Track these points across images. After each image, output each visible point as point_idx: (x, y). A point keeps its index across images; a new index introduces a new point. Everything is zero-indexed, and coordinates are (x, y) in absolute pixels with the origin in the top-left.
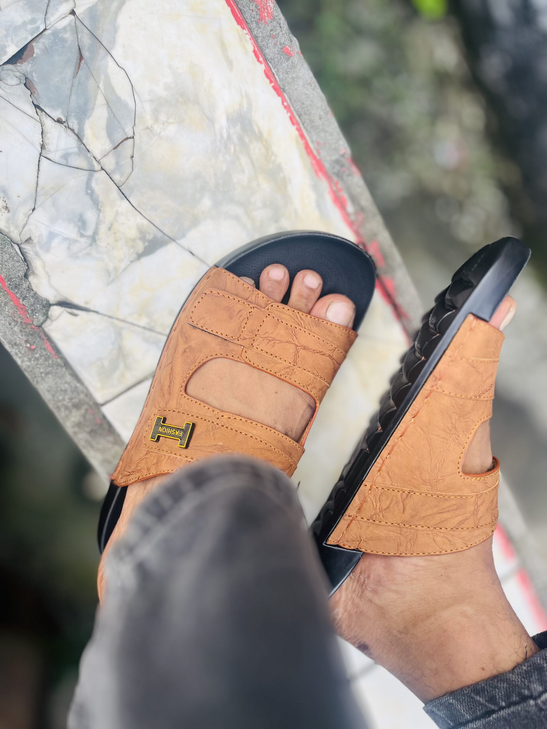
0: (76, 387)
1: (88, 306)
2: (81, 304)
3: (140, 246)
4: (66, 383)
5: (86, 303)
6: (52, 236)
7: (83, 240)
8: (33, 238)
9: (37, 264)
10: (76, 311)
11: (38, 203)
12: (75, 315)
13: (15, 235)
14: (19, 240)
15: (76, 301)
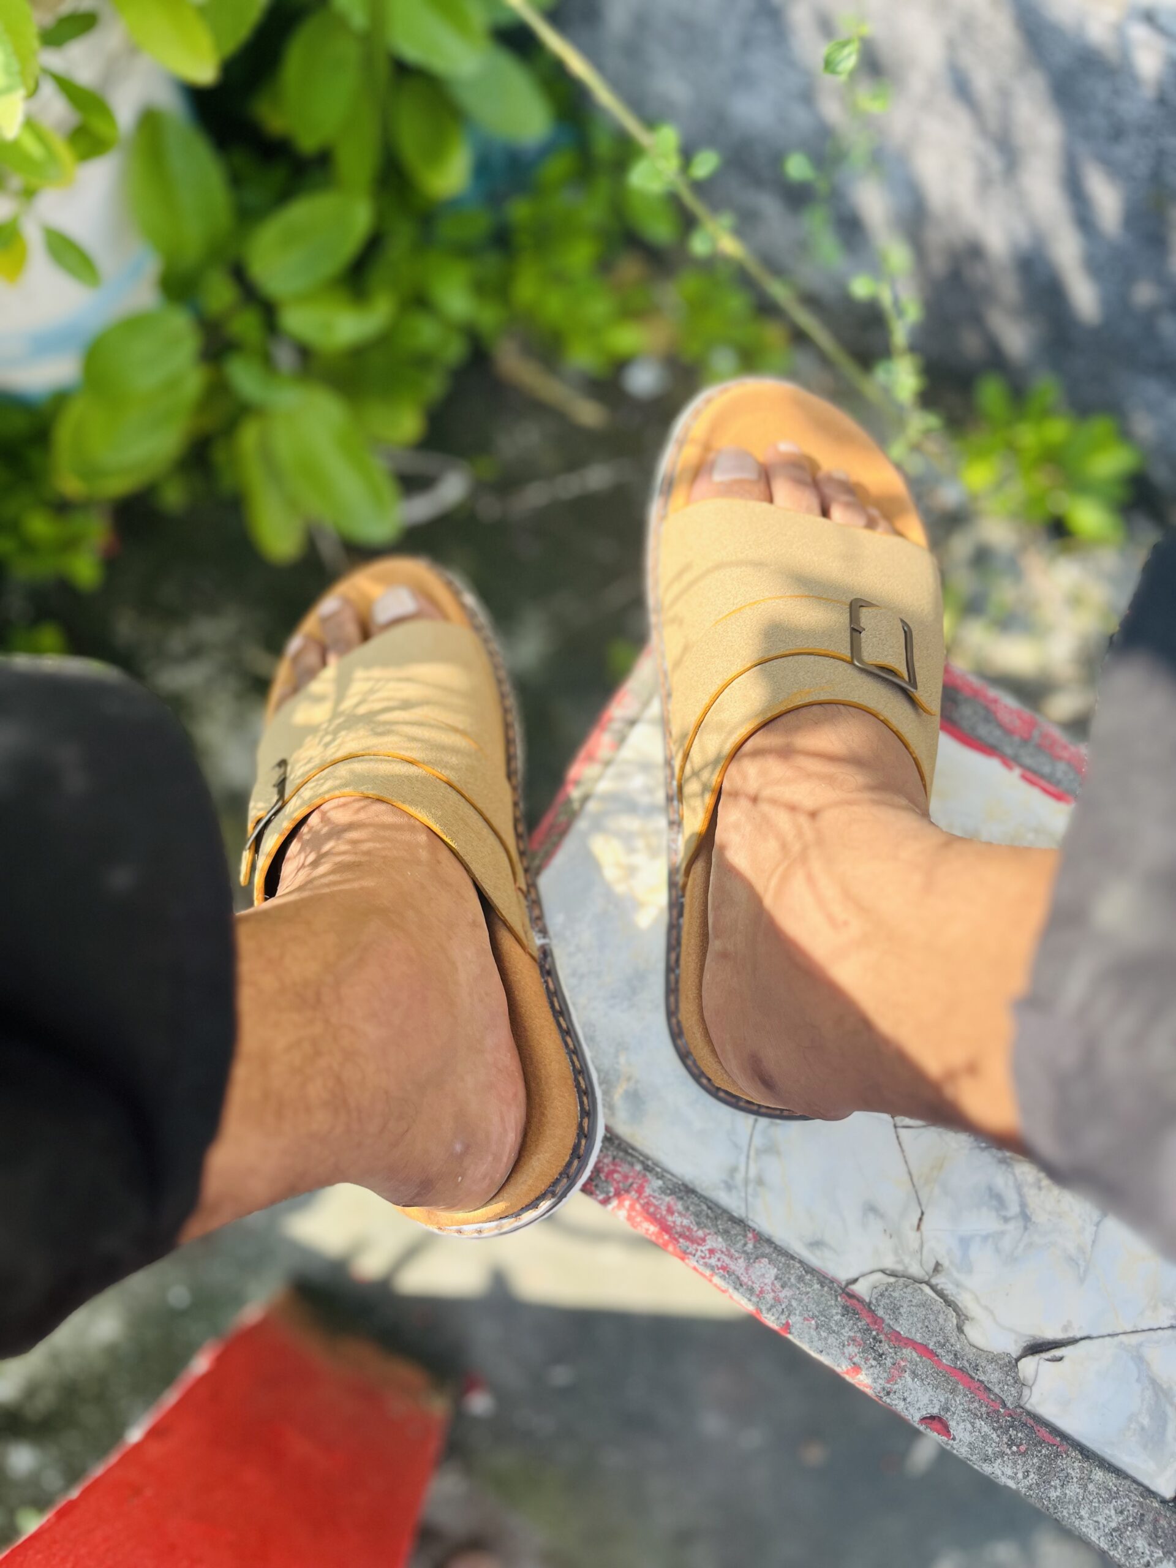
1: (1070, 1334)
2: (1060, 1335)
5: (1065, 1329)
6: (965, 1242)
7: (1011, 1226)
8: (941, 1262)
9: (965, 1301)
10: (1056, 1353)
11: (924, 1201)
12: (1061, 1359)
13: (915, 1270)
14: (924, 1273)
15: (1051, 1333)
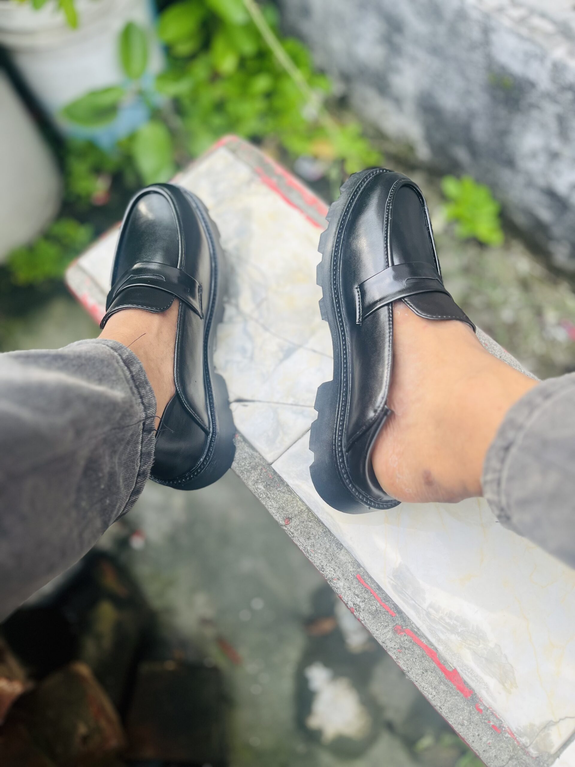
0: (252, 454)
1: (253, 399)
2: (249, 398)
3: (281, 355)
4: (245, 452)
5: (251, 396)
10: (246, 403)
12: (247, 406)
15: (245, 397)
